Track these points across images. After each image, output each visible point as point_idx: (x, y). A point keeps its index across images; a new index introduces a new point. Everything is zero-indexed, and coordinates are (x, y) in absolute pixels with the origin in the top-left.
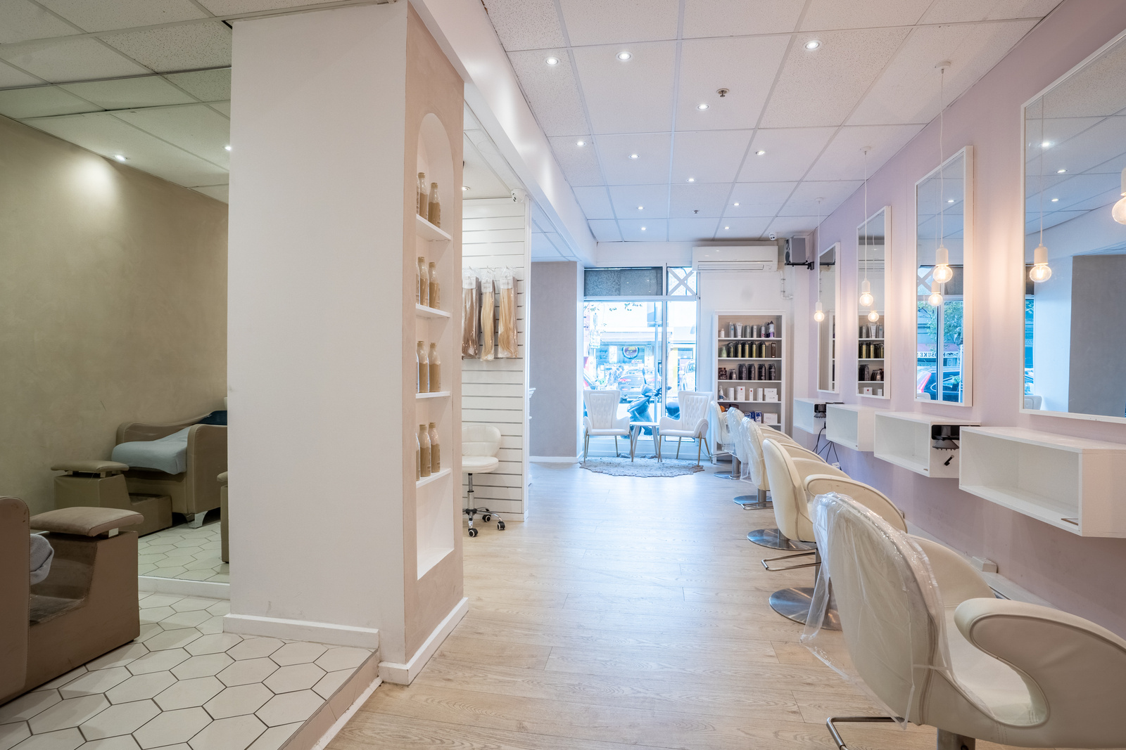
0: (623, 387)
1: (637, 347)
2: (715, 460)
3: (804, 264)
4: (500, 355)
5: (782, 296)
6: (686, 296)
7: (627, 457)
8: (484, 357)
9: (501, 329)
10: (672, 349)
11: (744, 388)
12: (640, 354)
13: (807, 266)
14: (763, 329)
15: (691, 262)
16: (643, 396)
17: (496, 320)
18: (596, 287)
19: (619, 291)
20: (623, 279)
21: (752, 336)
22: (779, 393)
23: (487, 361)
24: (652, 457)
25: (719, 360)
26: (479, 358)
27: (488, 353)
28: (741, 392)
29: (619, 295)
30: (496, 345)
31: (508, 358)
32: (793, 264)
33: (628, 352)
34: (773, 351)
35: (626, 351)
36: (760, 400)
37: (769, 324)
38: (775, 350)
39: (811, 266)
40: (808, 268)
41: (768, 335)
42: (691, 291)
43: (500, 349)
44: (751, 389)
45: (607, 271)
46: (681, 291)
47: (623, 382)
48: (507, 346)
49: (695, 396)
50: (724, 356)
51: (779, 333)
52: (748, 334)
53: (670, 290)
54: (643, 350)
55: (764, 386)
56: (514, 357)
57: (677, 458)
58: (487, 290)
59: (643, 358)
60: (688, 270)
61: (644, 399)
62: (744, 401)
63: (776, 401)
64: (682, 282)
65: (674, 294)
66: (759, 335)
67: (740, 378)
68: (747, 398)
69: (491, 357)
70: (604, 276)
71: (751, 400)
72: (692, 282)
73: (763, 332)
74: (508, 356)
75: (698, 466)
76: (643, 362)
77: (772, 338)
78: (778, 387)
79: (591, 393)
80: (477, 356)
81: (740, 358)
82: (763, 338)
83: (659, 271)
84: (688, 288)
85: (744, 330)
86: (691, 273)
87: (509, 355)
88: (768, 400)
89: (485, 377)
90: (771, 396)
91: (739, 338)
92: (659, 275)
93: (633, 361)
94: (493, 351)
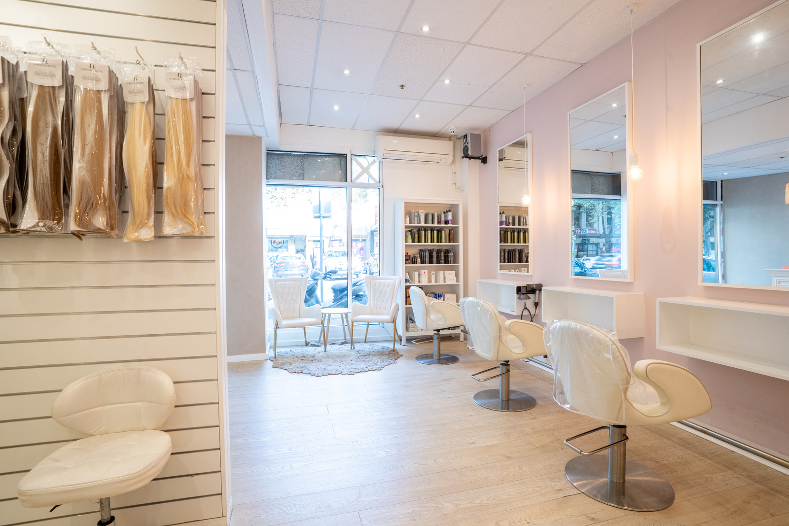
0: (278, 271)
1: (282, 240)
2: (404, 341)
3: (478, 158)
4: (167, 230)
5: (454, 187)
6: (369, 184)
7: (318, 346)
8: (131, 234)
9: (168, 181)
10: (309, 241)
11: (426, 271)
12: (284, 245)
13: (481, 161)
14: (443, 216)
15: (374, 152)
16: (312, 280)
17: (157, 164)
18: (278, 171)
19: (303, 176)
20: (306, 164)
21: (433, 223)
22: (457, 275)
23: (140, 242)
24: (342, 344)
25: (406, 245)
26: (120, 237)
27: (142, 225)
28: (426, 274)
29: (303, 180)
30: (159, 213)
31: (184, 237)
32: (470, 158)
33: (275, 244)
34: (451, 237)
35: (274, 242)
36: (442, 283)
37: (447, 212)
38: (452, 236)
39: (484, 160)
40: (482, 162)
41: (447, 222)
42: (374, 179)
43: (167, 218)
44: (433, 272)
45: (289, 154)
46: (364, 179)
47: (278, 266)
48: (183, 212)
49: (382, 281)
50: (410, 243)
51: (455, 220)
52: (430, 221)
53: (353, 177)
54: (287, 242)
55: (444, 269)
56: (198, 234)
57: (365, 342)
58: (136, 99)
59: (287, 247)
60: (371, 159)
61: (312, 282)
62: (427, 284)
63: (454, 282)
64: (365, 170)
65: (358, 181)
66: (439, 223)
67: (423, 262)
68: (430, 281)
69: (147, 233)
70: (287, 160)
71: (433, 283)
72: (374, 170)
73: (443, 219)
74: (184, 232)
75: (394, 350)
76: (287, 250)
77: (450, 225)
78: (456, 269)
79: (277, 281)
80: (114, 233)
81: (423, 243)
82: (443, 225)
83: (343, 159)
84: (370, 176)
85: (426, 216)
86: (374, 161)
87: (187, 230)
88: (448, 282)
89: (136, 274)
90: (449, 277)
91: (423, 224)
92: (342, 162)
93: (280, 250)
94: (151, 222)
